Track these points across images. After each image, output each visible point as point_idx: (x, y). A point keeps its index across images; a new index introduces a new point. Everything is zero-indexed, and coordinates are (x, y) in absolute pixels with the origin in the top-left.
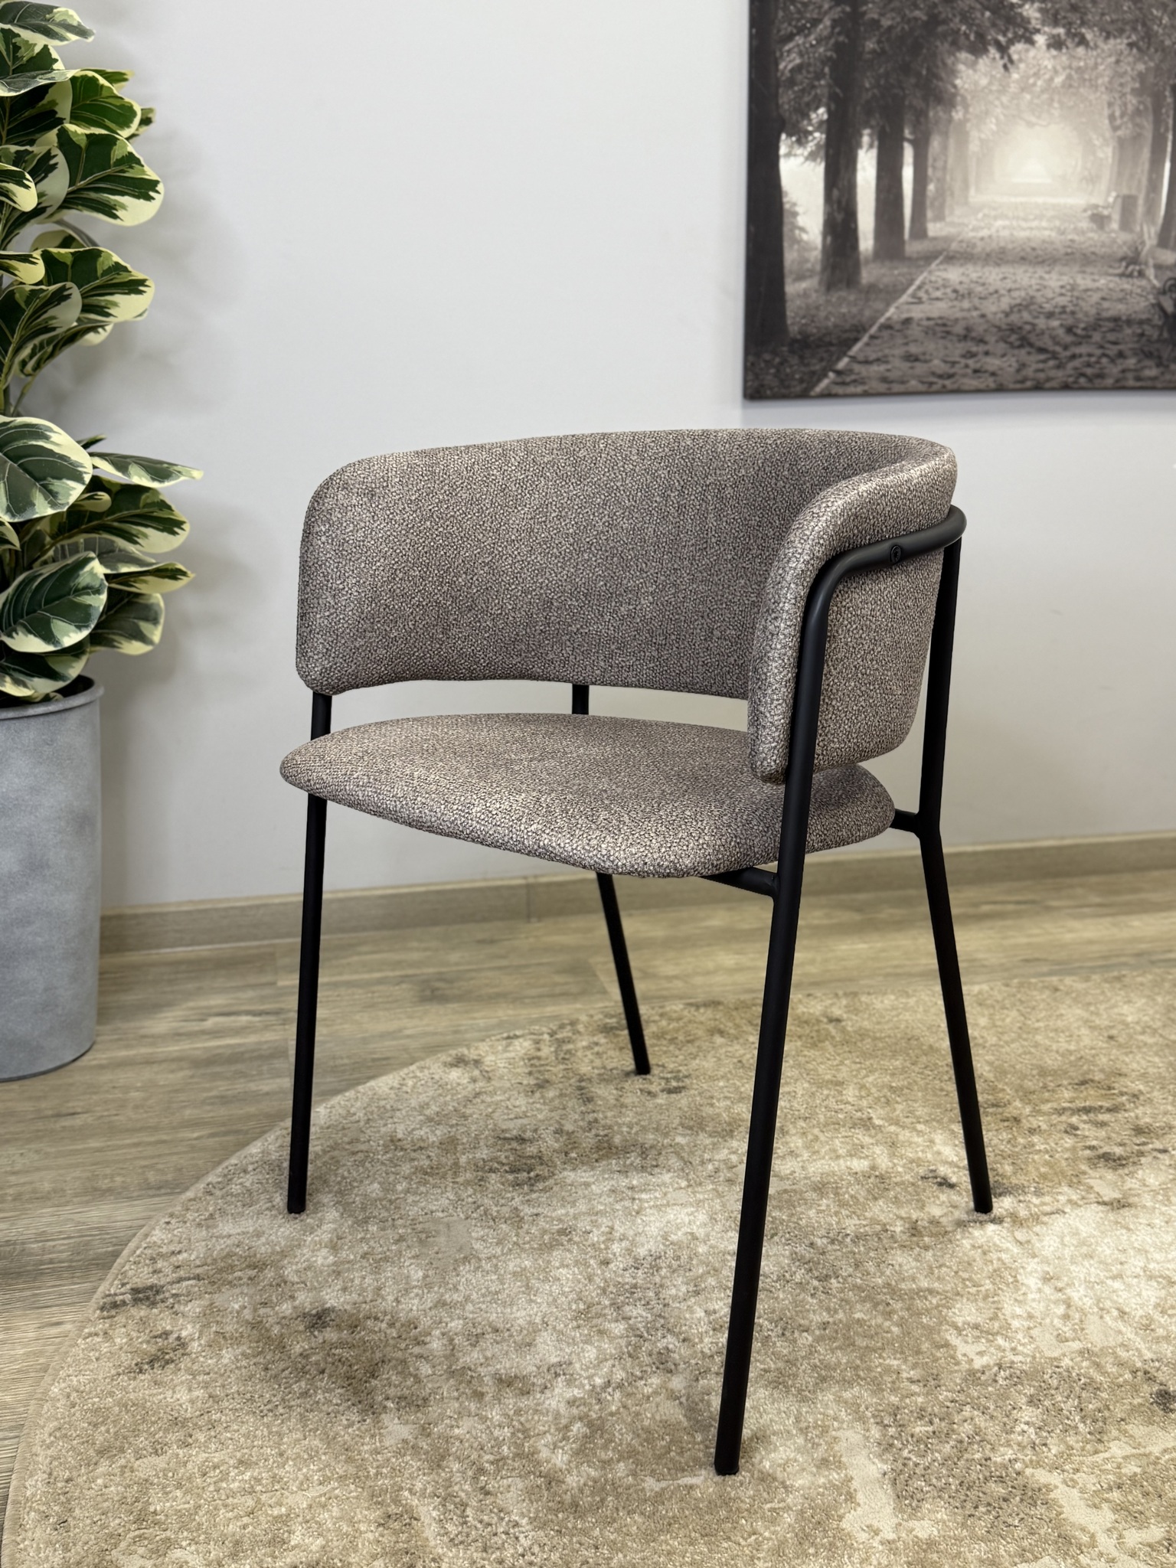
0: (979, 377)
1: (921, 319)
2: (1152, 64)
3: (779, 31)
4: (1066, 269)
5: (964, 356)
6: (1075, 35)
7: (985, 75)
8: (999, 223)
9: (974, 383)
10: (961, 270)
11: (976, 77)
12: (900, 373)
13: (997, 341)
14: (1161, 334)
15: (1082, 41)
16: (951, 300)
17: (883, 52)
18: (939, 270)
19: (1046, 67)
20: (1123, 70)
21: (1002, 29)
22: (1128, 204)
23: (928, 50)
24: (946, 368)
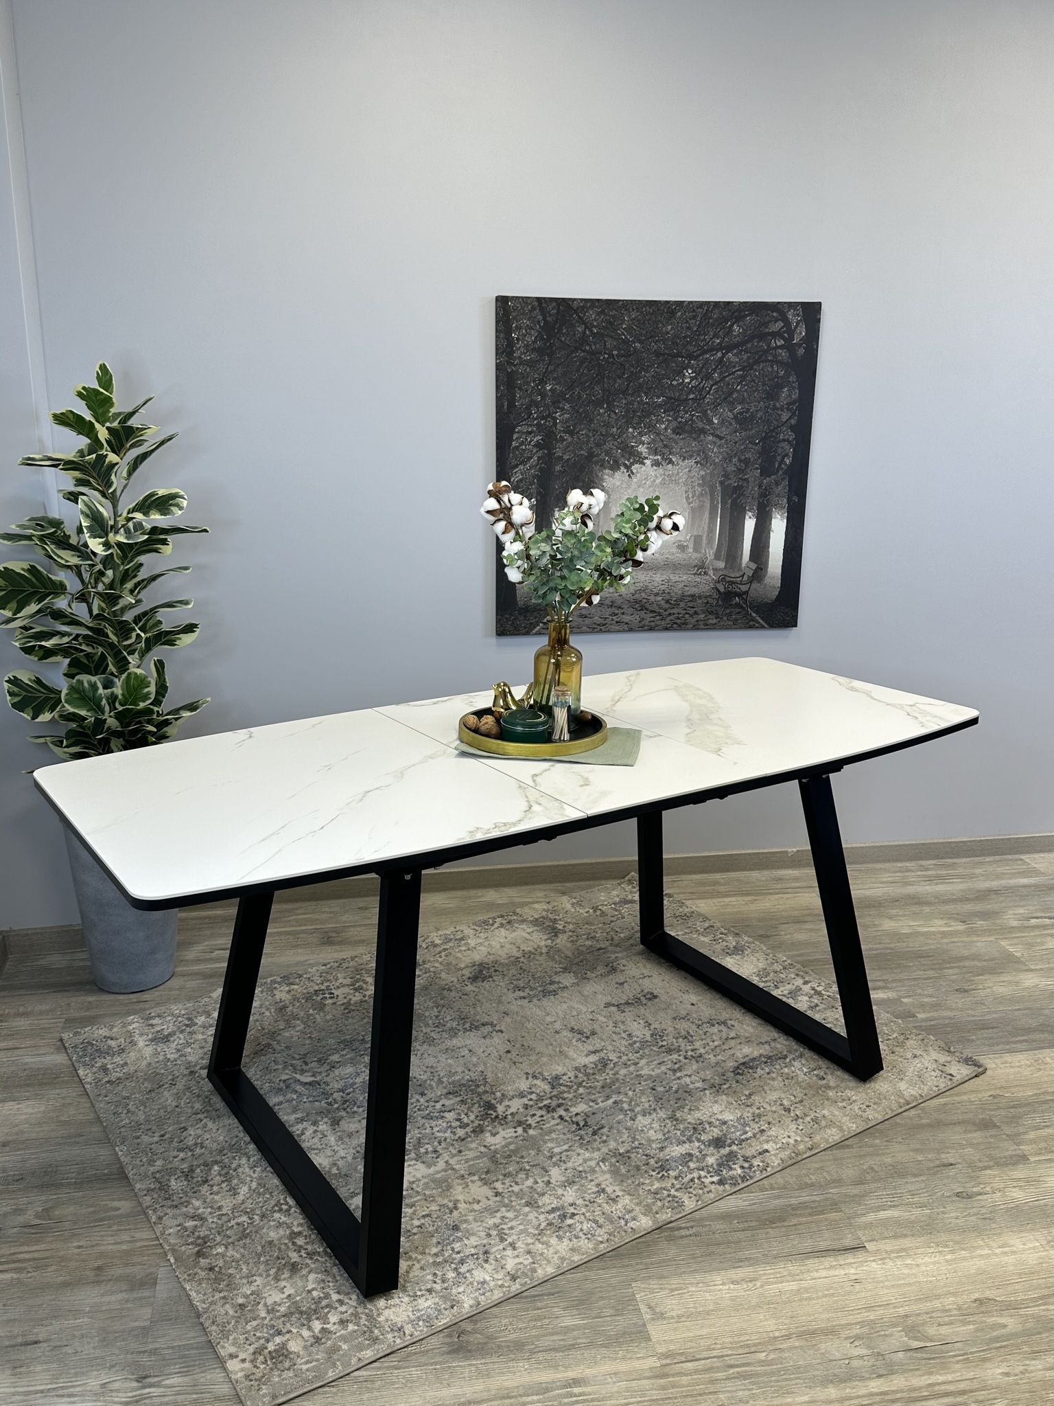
2: (709, 471)
3: (510, 463)
7: (619, 481)
9: (617, 627)
11: (614, 481)
14: (717, 602)
17: (565, 471)
19: (651, 475)
20: (693, 475)
21: (627, 458)
22: (697, 540)
23: (588, 469)
24: (602, 621)
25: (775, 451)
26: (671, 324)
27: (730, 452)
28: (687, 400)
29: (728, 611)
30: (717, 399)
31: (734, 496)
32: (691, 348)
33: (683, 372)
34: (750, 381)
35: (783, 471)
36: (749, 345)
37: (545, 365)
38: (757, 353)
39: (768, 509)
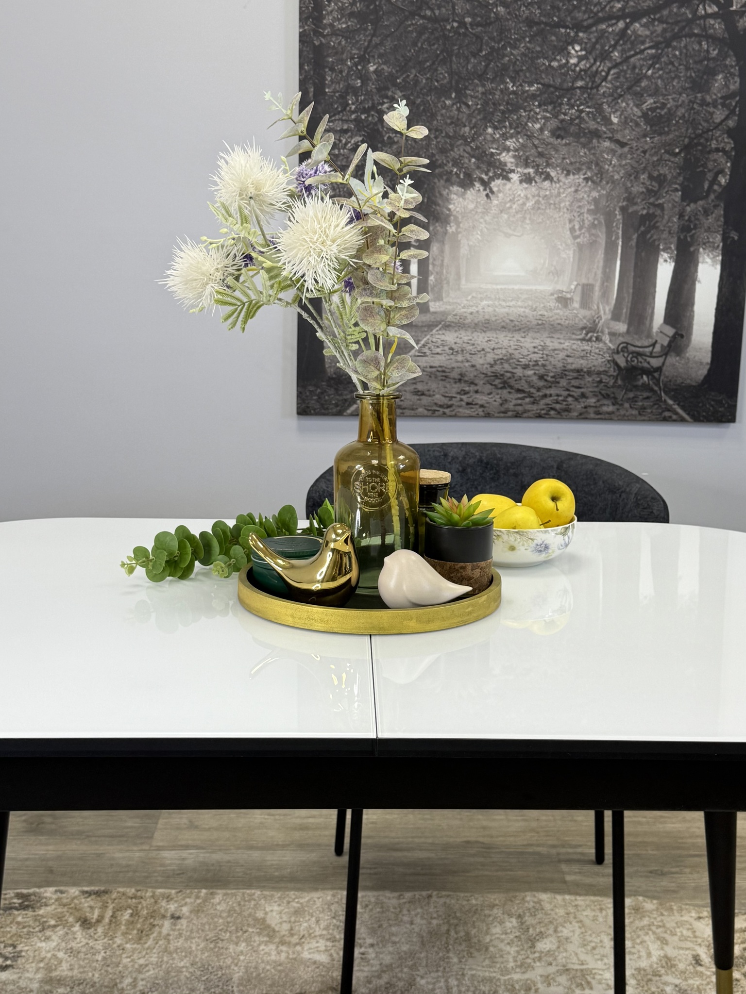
0: (472, 408)
1: (426, 367)
2: (604, 192)
4: (538, 335)
5: (458, 393)
6: (542, 173)
7: (472, 202)
8: (485, 303)
9: (468, 412)
10: (456, 335)
11: (465, 203)
12: (411, 403)
13: (484, 384)
14: (616, 382)
15: (548, 177)
16: (448, 355)
18: (439, 334)
19: (519, 195)
20: (581, 197)
21: (485, 170)
22: (586, 290)
23: (428, 185)
24: (446, 401)
25: (704, 166)
27: (636, 165)
28: (573, 88)
29: (631, 395)
30: (617, 88)
31: (642, 229)
32: (579, 15)
33: (566, 49)
34: (666, 64)
35: (716, 194)
36: (665, 12)
37: (367, 36)
38: (677, 23)
39: (692, 249)
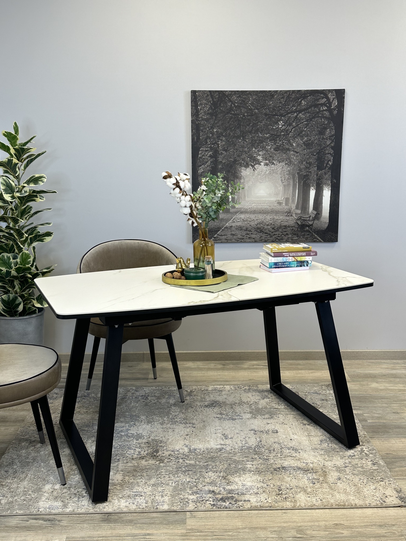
0: (250, 239)
1: (235, 226)
2: (292, 168)
3: (198, 164)
4: (272, 215)
5: (246, 234)
6: (271, 162)
7: (249, 172)
8: (254, 205)
10: (244, 215)
11: (246, 173)
12: (230, 238)
13: (254, 231)
14: (298, 229)
15: (273, 164)
16: (242, 222)
17: (223, 168)
18: (239, 215)
19: (264, 170)
20: (284, 169)
21: (253, 162)
22: (287, 200)
23: (234, 167)
24: (242, 237)
25: (324, 159)
26: (272, 101)
27: (302, 159)
28: (280, 135)
29: (303, 234)
30: (295, 135)
31: (305, 179)
32: (282, 112)
33: (278, 122)
34: (311, 126)
35: (328, 168)
36: (310, 110)
37: (213, 120)
38: (314, 113)
39: (321, 186)
